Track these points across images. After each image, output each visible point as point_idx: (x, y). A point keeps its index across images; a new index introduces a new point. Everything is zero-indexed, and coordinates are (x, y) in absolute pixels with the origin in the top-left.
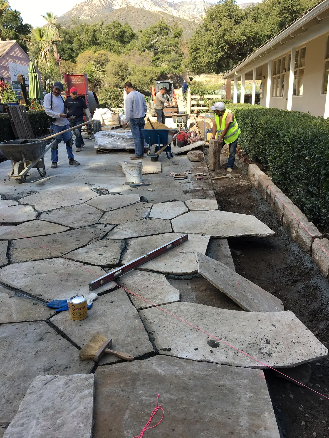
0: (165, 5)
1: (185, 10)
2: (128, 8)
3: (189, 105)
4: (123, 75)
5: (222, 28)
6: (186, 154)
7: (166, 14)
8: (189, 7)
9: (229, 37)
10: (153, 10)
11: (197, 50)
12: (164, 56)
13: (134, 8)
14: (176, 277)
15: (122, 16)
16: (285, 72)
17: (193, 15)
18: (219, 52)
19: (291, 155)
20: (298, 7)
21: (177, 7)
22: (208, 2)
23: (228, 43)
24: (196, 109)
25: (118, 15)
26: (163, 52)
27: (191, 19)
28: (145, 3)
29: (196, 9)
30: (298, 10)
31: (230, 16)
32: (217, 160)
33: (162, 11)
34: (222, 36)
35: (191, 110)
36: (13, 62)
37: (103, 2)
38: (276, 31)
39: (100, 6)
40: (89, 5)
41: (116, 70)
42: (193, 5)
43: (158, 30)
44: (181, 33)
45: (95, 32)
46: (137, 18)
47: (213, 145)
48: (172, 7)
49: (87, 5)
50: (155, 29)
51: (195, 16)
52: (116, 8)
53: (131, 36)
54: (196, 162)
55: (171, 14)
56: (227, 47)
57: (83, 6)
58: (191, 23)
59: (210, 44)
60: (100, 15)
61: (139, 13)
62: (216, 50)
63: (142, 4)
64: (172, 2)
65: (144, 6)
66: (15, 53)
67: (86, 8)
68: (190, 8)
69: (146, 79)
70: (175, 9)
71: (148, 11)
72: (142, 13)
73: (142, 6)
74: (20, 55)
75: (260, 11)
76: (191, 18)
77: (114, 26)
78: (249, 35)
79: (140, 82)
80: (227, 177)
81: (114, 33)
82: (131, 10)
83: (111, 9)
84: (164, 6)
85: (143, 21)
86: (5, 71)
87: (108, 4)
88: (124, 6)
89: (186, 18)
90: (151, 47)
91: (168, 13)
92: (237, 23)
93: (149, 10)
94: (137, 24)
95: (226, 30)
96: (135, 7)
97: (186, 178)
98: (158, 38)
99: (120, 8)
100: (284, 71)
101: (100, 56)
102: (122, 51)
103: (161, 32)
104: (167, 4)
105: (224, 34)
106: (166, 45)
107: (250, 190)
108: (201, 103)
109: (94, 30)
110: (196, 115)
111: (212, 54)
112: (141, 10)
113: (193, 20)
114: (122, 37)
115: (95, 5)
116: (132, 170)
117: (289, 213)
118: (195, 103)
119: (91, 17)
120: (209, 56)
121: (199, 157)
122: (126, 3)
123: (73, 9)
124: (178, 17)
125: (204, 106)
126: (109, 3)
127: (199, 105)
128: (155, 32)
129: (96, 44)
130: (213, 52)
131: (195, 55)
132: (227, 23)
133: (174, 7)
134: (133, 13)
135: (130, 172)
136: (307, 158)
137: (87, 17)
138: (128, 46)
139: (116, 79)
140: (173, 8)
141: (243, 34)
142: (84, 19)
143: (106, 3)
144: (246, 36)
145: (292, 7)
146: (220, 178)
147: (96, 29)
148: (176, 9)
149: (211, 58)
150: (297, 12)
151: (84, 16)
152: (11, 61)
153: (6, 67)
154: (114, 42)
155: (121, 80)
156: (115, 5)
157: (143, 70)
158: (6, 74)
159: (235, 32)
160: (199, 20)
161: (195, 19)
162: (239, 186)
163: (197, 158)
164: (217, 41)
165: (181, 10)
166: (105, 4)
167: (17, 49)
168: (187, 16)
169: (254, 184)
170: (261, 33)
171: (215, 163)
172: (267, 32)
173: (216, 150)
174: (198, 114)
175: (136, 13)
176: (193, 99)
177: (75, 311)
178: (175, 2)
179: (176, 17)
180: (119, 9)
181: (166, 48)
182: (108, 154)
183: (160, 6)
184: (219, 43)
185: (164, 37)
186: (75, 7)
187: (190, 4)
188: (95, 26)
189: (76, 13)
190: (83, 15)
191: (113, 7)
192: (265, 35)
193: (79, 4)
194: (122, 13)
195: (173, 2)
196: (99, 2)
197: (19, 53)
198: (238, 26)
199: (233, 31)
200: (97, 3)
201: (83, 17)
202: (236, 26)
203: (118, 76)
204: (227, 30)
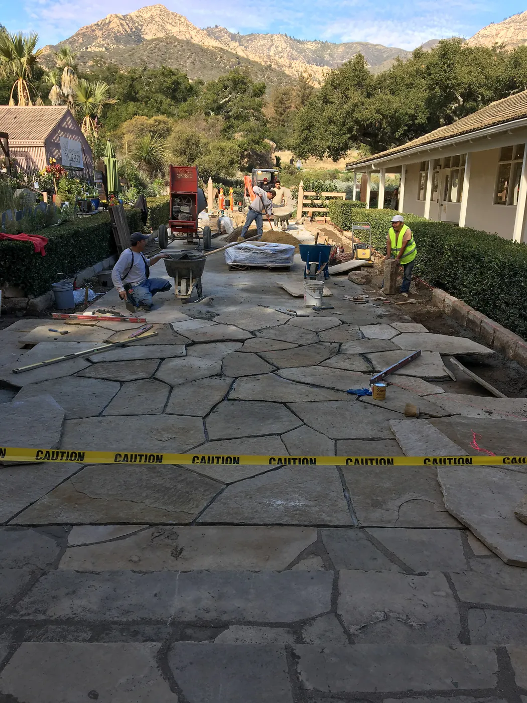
0: (225, 37)
1: (256, 46)
2: (167, 38)
3: (300, 205)
4: (192, 154)
5: (351, 102)
6: (347, 275)
7: (227, 51)
8: (262, 42)
9: (360, 114)
10: (206, 44)
11: (309, 127)
12: (240, 123)
13: (176, 40)
14: (430, 380)
15: (156, 50)
16: (440, 169)
17: (269, 56)
18: (344, 134)
19: (499, 281)
20: (454, 81)
21: (243, 42)
22: (292, 38)
23: (357, 122)
24: (311, 210)
25: (152, 49)
26: (237, 117)
27: (266, 62)
28: (193, 33)
29: (274, 46)
30: (454, 85)
31: (359, 85)
32: (393, 284)
33: (221, 46)
34: (349, 114)
35: (303, 212)
36: (64, 137)
37: (127, 27)
38: (422, 109)
39: (122, 32)
40: (104, 30)
41: (183, 146)
42: (269, 40)
43: (231, 84)
44: (263, 90)
45: (133, 81)
46: (181, 55)
47: (390, 266)
48: (236, 41)
49: (101, 29)
50: (226, 82)
51: (272, 58)
52: (148, 37)
53: (188, 91)
54: (364, 284)
55: (234, 52)
56: (356, 128)
57: (94, 31)
58: (266, 68)
59: (331, 121)
60: (121, 47)
61: (184, 47)
62: (341, 130)
63: (189, 33)
64: (237, 33)
65: (191, 37)
66: (67, 124)
67: (99, 33)
68: (264, 45)
69: (225, 161)
70: (241, 45)
71: (198, 45)
72: (189, 48)
73: (188, 37)
74: (72, 127)
75: (398, 79)
76: (265, 60)
77: (163, 73)
78: (386, 113)
79: (216, 165)
80: (410, 303)
81: (162, 85)
82: (171, 43)
83: (139, 40)
84: (223, 38)
85: (191, 60)
86: (56, 150)
87: (134, 30)
88: (161, 35)
89: (257, 59)
90: (219, 109)
91: (230, 50)
92: (369, 95)
93: (200, 43)
94: (181, 64)
95: (356, 105)
96: (177, 37)
97: (367, 302)
98: (230, 96)
99: (154, 37)
100: (438, 167)
101: (157, 123)
102: (175, 112)
103: (236, 87)
104: (229, 36)
105: (353, 110)
106: (243, 107)
107: (442, 317)
108: (317, 202)
109: (132, 78)
110: (310, 219)
111: (334, 136)
112: (188, 42)
113: (269, 63)
114: (175, 90)
115: (113, 31)
116: (314, 292)
117: (503, 335)
118: (309, 202)
119: (106, 48)
120: (330, 138)
121: (367, 279)
122: (163, 31)
123: (77, 35)
124: (246, 57)
125: (320, 206)
126: (136, 28)
127: (314, 206)
128: (226, 87)
129: (135, 100)
130: (335, 133)
131: (307, 135)
132: (356, 96)
133: (240, 42)
134: (175, 46)
135: (313, 294)
136: (522, 284)
137: (101, 49)
138: (184, 106)
139: (182, 159)
140: (237, 43)
141: (378, 111)
142: (94, 51)
143: (132, 29)
144: (382, 114)
145: (446, 80)
146: (403, 304)
147: (135, 77)
148: (243, 45)
149: (332, 141)
150: (452, 88)
151: (95, 46)
152: (62, 136)
153: (57, 143)
154: (160, 97)
155: (188, 161)
156: (145, 33)
157: (221, 148)
158: (57, 154)
159: (367, 109)
160: (277, 64)
161: (271, 63)
162: (429, 312)
163: (364, 280)
164: (342, 119)
165: (250, 47)
166: (129, 30)
167: (69, 118)
168: (260, 57)
169: (444, 311)
170: (401, 111)
171: (391, 287)
172: (410, 111)
173: (393, 271)
174: (312, 218)
175: (179, 47)
176: (306, 197)
177: (380, 393)
178: (241, 34)
179: (243, 57)
180: (153, 40)
181: (242, 111)
182: (245, 272)
183: (217, 39)
184: (345, 122)
185: (239, 95)
186: (81, 32)
187: (264, 38)
188: (134, 71)
189: (82, 42)
190: (93, 44)
191: (142, 36)
192: (407, 114)
193: (87, 27)
194: (158, 47)
195: (239, 33)
196: (120, 27)
197: (70, 124)
198: (371, 100)
199: (364, 107)
200: (117, 28)
201: (93, 48)
202: (369, 101)
203: (185, 155)
204: (358, 106)
